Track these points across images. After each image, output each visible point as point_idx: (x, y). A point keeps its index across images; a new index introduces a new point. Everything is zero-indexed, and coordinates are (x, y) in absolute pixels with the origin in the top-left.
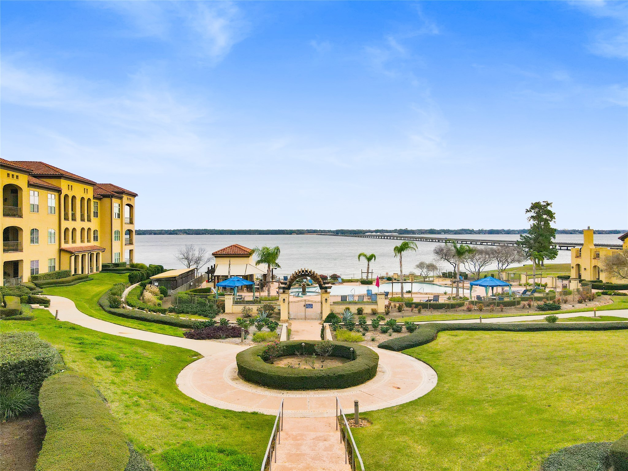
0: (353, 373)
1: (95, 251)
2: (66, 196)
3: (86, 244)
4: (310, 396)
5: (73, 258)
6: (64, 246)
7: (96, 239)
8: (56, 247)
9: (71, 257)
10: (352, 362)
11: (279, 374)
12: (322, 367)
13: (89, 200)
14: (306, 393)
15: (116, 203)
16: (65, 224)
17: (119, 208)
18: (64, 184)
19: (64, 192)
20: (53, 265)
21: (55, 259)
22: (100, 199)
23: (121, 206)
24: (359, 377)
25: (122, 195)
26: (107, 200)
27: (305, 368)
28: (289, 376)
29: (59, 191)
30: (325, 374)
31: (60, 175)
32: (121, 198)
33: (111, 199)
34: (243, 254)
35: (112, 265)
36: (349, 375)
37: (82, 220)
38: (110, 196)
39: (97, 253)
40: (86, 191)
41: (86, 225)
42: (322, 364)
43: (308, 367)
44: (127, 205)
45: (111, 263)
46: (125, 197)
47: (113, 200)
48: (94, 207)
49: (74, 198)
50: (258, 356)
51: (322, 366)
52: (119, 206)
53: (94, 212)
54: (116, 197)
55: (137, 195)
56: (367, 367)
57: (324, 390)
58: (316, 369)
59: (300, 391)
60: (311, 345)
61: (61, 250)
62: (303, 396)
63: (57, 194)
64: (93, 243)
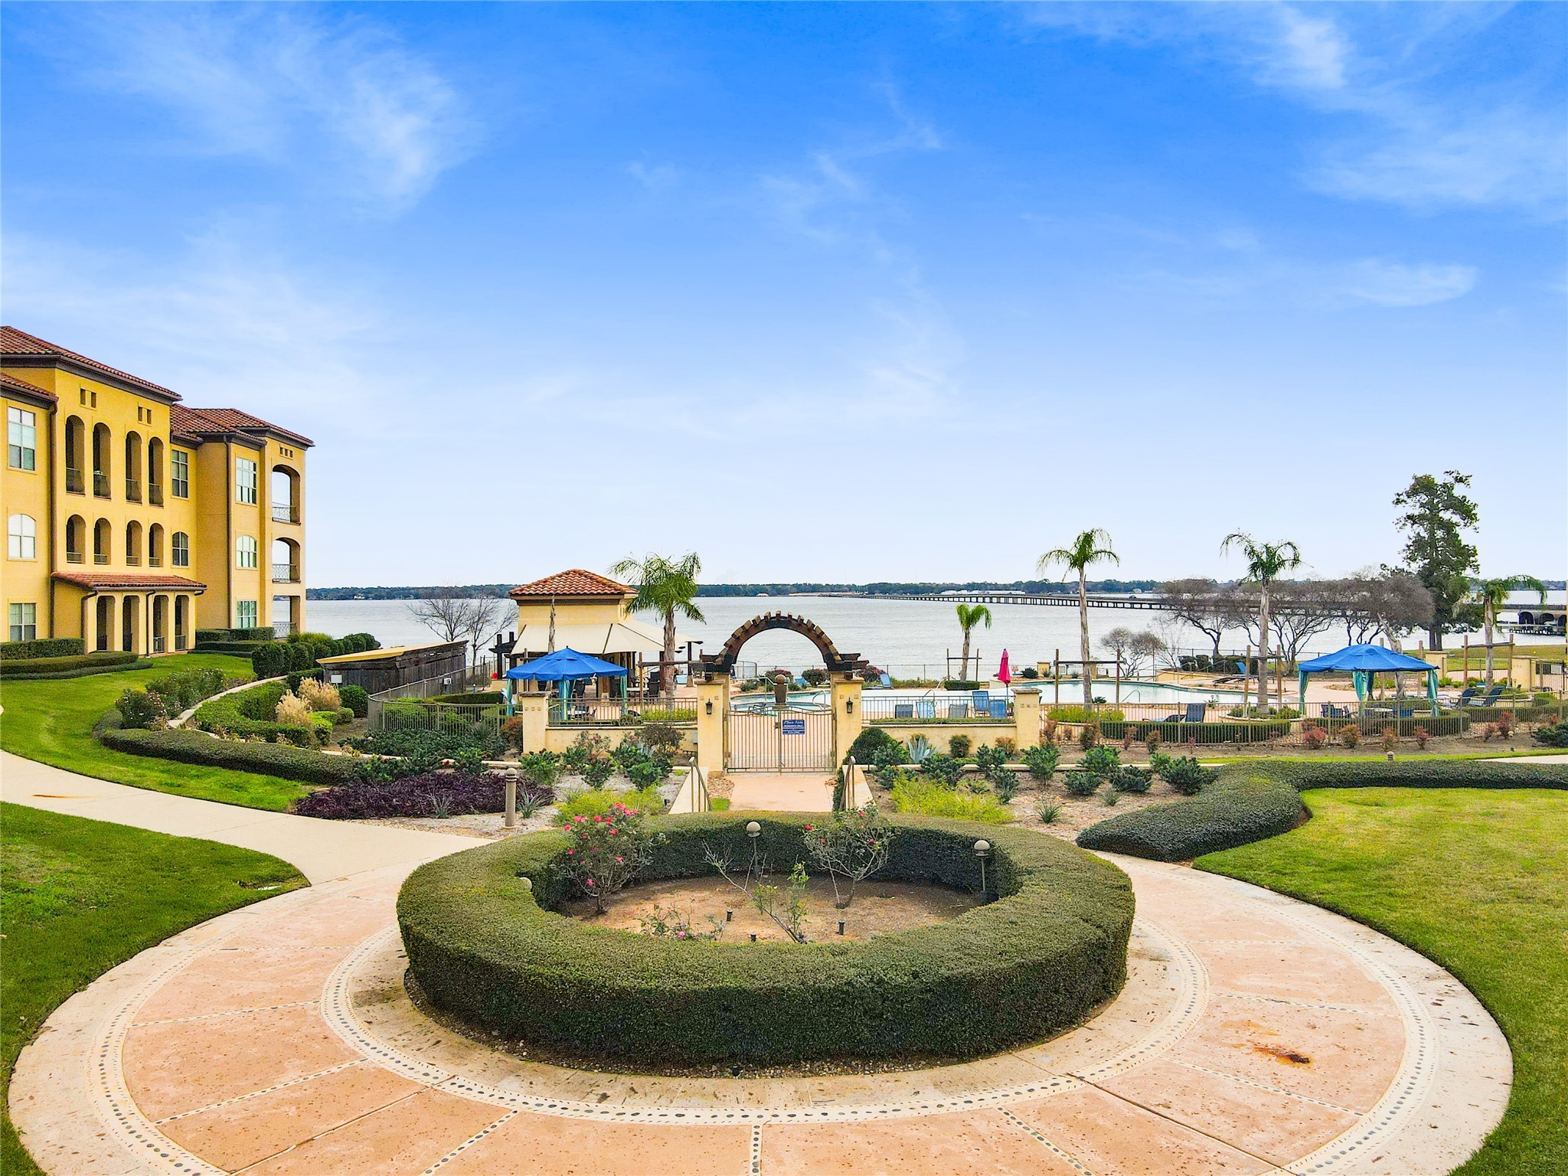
0: (1021, 966)
1: (172, 590)
2: (73, 423)
3: (144, 570)
4: (767, 1116)
5: (92, 604)
6: (64, 567)
7: (180, 557)
8: (41, 570)
9: (85, 599)
10: (1004, 904)
11: (588, 976)
12: (841, 932)
13: (155, 443)
14: (743, 1096)
15: (242, 461)
16: (67, 505)
17: (255, 475)
18: (65, 387)
19: (68, 405)
20: (26, 621)
21: (34, 604)
22: (195, 446)
23: (259, 468)
24: (1056, 992)
25: (262, 438)
26: (216, 450)
27: (754, 938)
28: (644, 986)
29: (49, 404)
30: (860, 975)
31: (52, 359)
32: (260, 447)
33: (227, 446)
34: (599, 594)
35: (225, 634)
36: (999, 982)
37: (132, 496)
38: (223, 438)
39: (178, 596)
40: (147, 416)
41: (145, 514)
42: (838, 918)
43: (770, 932)
44: (278, 469)
45: (227, 628)
46: (272, 447)
47: (233, 447)
48: (175, 465)
49: (100, 431)
50: (519, 875)
51: (842, 925)
52: (255, 470)
53: (176, 482)
54: (242, 439)
55: (311, 442)
56: (1093, 934)
57: (855, 1071)
58: (808, 939)
59: (713, 1081)
60: (788, 829)
61: (55, 581)
62: (722, 1119)
63: (41, 413)
64: (168, 569)
